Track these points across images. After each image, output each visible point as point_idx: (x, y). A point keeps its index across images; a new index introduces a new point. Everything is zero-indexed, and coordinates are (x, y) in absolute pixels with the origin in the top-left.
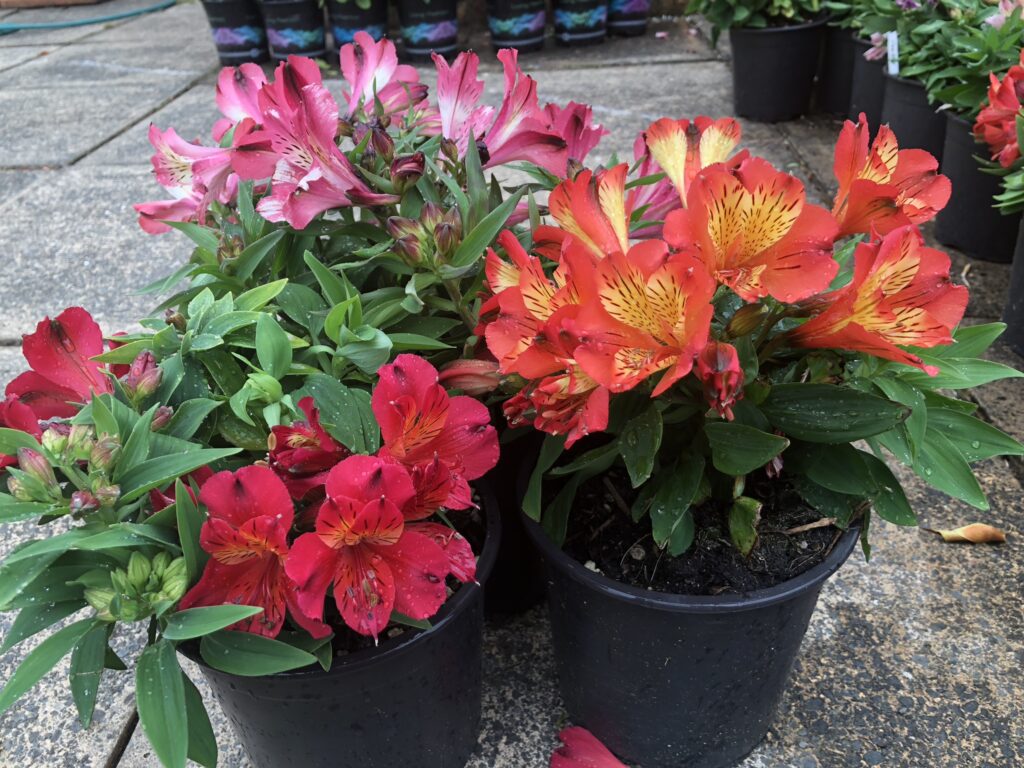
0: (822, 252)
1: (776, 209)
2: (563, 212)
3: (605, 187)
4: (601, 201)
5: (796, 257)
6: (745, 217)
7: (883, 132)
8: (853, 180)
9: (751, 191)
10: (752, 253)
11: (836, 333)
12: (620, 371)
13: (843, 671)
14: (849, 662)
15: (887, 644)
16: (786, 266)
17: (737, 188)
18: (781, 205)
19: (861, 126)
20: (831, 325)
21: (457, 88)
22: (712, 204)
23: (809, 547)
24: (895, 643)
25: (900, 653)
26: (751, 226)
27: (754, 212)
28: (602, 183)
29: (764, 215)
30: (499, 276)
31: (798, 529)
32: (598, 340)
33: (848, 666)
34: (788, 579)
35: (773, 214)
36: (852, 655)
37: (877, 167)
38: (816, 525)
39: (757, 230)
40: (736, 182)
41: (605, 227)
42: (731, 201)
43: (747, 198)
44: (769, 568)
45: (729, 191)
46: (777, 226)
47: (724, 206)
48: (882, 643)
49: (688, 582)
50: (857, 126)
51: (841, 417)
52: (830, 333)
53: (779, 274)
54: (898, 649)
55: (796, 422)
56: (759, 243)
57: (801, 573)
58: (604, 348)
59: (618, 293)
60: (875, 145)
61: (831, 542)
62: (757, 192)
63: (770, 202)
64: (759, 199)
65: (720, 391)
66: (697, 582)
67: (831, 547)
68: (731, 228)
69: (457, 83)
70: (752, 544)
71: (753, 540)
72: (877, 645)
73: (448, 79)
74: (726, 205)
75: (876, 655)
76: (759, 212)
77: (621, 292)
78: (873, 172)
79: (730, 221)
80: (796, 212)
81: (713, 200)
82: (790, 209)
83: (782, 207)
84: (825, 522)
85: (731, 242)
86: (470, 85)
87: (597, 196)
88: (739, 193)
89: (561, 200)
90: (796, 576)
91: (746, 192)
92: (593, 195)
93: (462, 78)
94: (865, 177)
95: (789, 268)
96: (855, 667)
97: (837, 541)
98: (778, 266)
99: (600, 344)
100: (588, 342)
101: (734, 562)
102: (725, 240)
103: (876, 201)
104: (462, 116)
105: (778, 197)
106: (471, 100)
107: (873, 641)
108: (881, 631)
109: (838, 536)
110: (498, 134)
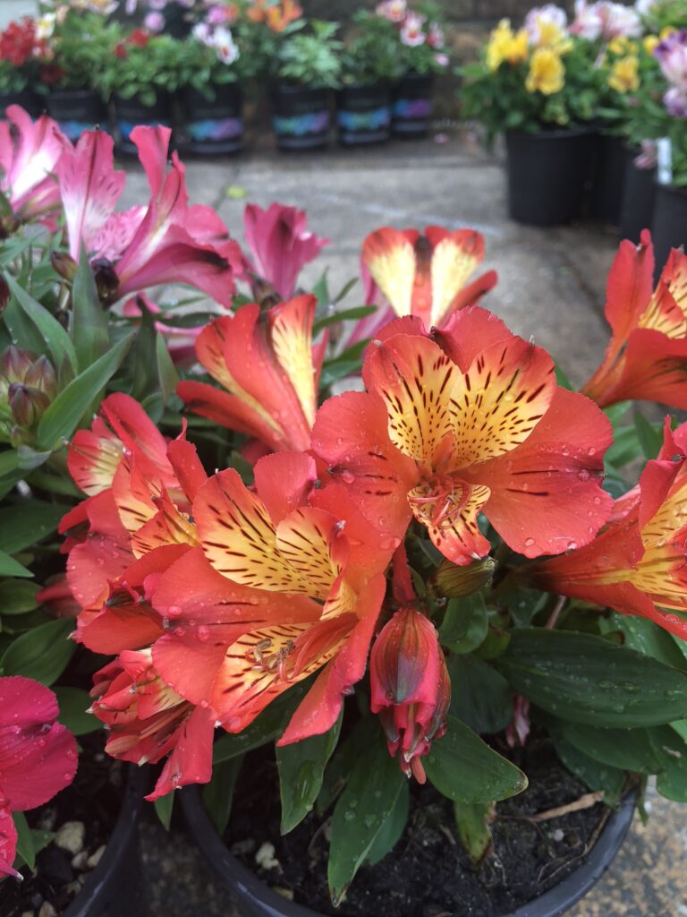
0: (585, 474)
1: (508, 398)
2: (218, 363)
3: (281, 328)
4: (276, 349)
5: (542, 476)
6: (456, 410)
7: (674, 258)
8: (633, 328)
9: (464, 370)
10: (473, 458)
11: (606, 586)
12: (235, 681)
13: (608, 906)
14: (616, 893)
15: (661, 866)
16: (525, 488)
17: (440, 362)
18: (515, 391)
19: (644, 248)
20: (599, 572)
21: (86, 180)
22: (397, 388)
23: (565, 839)
24: (670, 864)
25: (675, 880)
26: (469, 420)
27: (472, 398)
28: (277, 322)
29: (489, 405)
30: (94, 470)
31: (550, 814)
32: (200, 622)
33: (615, 899)
34: (533, 898)
35: (502, 403)
36: (620, 884)
37: (668, 312)
38: (575, 806)
39: (478, 426)
40: (438, 353)
41: (281, 385)
42: (432, 381)
43: (457, 378)
44: (508, 881)
45: (428, 367)
46: (510, 423)
47: (420, 388)
48: (655, 865)
49: (394, 894)
50: (639, 248)
51: (611, 689)
52: (597, 583)
53: (515, 499)
54: (673, 874)
55: (547, 689)
56: (484, 445)
57: (553, 886)
58: (211, 633)
59: (240, 534)
60: (665, 278)
61: (596, 827)
62: (473, 371)
63: (497, 386)
64: (477, 381)
65: (402, 732)
66: (408, 894)
67: (595, 835)
68: (435, 422)
69: (85, 173)
70: (484, 846)
71: (485, 841)
72: (650, 868)
73: (72, 167)
74: (424, 387)
75: (647, 882)
76: (479, 400)
77: (245, 534)
78: (663, 318)
79: (433, 411)
80: (541, 406)
81: (400, 381)
82: (530, 400)
83: (518, 394)
84: (588, 801)
85: (439, 440)
86: (104, 179)
87: (270, 342)
88: (444, 370)
89: (213, 347)
90: (546, 891)
91: (456, 369)
92: (264, 339)
93: (92, 166)
94: (649, 326)
95: (530, 493)
96: (623, 900)
97: (605, 825)
98: (512, 486)
99: (203, 630)
100: (179, 629)
101: (458, 871)
102: (427, 436)
103: (666, 360)
104: (96, 220)
105: (511, 377)
106: (109, 198)
107: (644, 862)
108: (654, 848)
109: (605, 817)
110: (141, 246)
